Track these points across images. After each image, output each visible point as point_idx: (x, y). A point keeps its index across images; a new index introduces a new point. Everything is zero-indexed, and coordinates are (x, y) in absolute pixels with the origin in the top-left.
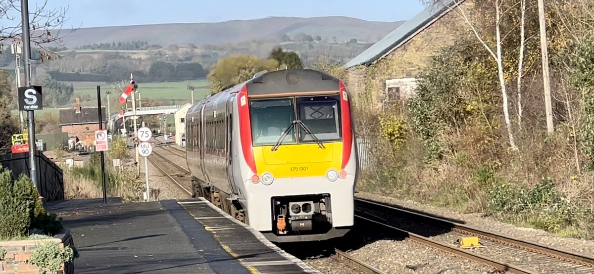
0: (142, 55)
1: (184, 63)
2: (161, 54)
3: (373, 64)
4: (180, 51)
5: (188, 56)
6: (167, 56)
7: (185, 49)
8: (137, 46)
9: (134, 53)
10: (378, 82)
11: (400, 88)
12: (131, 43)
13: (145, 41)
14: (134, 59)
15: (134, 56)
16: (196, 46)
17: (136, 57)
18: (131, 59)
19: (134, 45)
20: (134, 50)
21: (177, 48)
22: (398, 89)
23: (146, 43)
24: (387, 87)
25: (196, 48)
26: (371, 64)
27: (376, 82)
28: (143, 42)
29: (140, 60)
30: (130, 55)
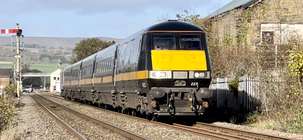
0: (36, 51)
1: (57, 56)
2: (45, 51)
3: (250, 8)
4: (55, 50)
5: (58, 53)
6: (48, 52)
7: (57, 49)
8: (34, 46)
9: (32, 50)
10: (253, 25)
11: (274, 33)
12: (31, 45)
13: (37, 44)
14: (32, 52)
15: (31, 51)
16: (63, 48)
17: (33, 51)
18: (30, 52)
19: (32, 46)
20: (32, 48)
21: (54, 48)
22: (272, 34)
23: (38, 45)
24: (262, 30)
25: (63, 49)
26: (247, 8)
27: (252, 25)
28: (37, 45)
29: (35, 53)
30: (30, 50)
